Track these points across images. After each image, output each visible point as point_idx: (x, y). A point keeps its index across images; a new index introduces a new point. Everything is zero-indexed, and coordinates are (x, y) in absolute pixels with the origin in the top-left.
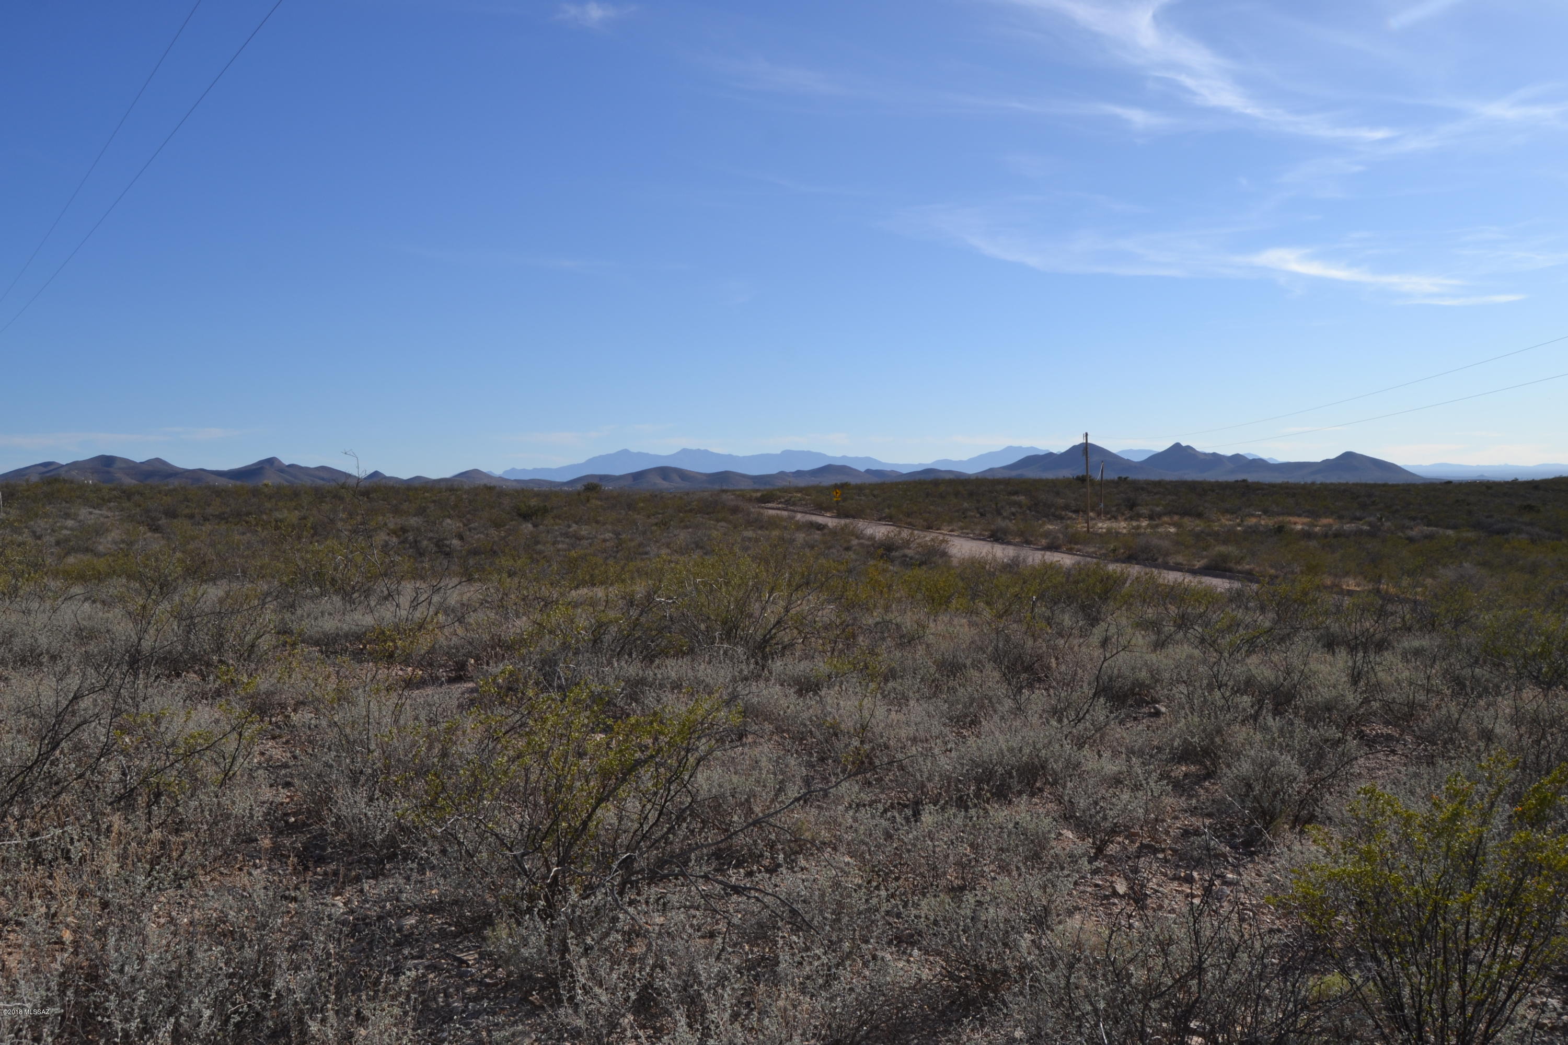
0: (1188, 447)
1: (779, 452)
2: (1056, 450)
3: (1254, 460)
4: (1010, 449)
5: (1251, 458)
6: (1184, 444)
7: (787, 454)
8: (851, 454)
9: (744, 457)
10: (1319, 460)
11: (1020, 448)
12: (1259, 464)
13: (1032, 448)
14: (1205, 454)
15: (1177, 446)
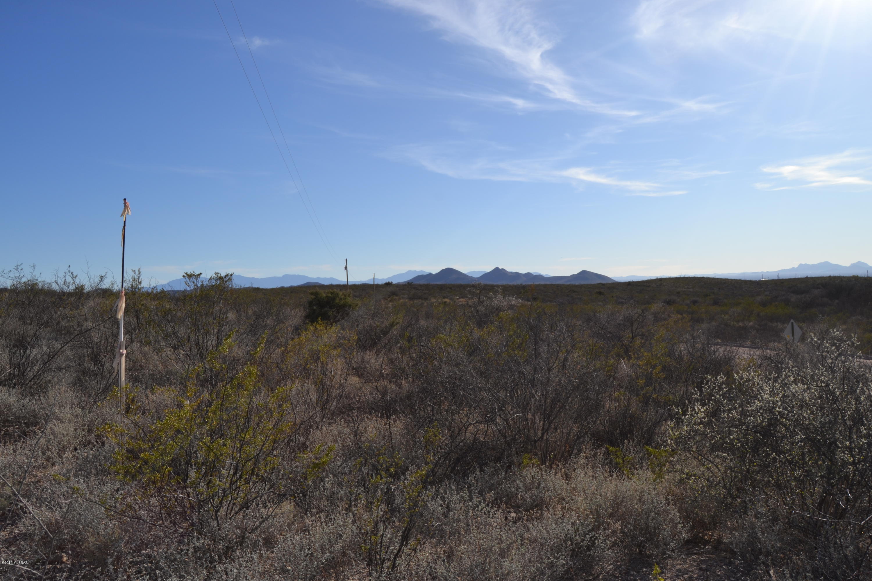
0: (503, 269)
1: (281, 275)
2: (434, 272)
3: (536, 276)
4: (409, 272)
5: (535, 274)
6: (500, 268)
7: (286, 276)
8: (322, 276)
9: (261, 279)
10: (569, 275)
11: (415, 271)
12: (539, 277)
13: (422, 271)
14: (512, 273)
15: (497, 269)
